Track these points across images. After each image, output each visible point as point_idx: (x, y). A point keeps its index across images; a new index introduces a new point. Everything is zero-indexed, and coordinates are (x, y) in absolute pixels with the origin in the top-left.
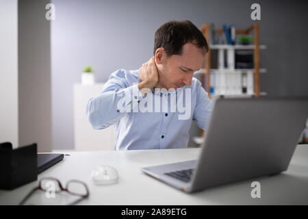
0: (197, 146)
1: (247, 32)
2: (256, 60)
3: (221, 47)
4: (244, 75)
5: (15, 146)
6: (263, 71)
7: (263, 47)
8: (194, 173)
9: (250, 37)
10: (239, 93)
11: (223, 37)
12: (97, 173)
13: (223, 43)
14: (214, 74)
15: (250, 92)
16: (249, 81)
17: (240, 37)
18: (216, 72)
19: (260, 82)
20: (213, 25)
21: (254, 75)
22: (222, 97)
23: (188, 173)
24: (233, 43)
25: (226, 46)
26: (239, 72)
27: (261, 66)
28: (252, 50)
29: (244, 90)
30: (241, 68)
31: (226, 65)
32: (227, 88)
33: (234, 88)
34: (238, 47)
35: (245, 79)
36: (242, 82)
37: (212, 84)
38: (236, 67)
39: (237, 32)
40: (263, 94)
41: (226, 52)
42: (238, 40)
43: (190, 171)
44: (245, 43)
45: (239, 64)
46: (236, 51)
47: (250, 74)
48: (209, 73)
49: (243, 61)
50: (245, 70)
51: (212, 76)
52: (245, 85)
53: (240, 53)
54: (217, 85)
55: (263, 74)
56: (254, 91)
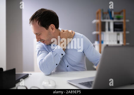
0: (95, 69)
1: (120, 13)
2: (124, 27)
3: (107, 21)
4: (118, 34)
5: (5, 70)
6: (128, 32)
7: (128, 21)
8: (94, 83)
9: (121, 16)
10: (115, 43)
11: (108, 16)
12: (45, 83)
13: (108, 19)
14: (103, 34)
15: (121, 43)
16: (121, 37)
17: (116, 16)
18: (104, 33)
19: (126, 38)
20: (103, 10)
21: (123, 34)
22: (107, 45)
23: (90, 83)
24: (113, 19)
25: (109, 20)
26: (116, 33)
27: (126, 30)
28: (122, 22)
29: (118, 42)
30: (117, 31)
31: (109, 30)
32: (110, 41)
33: (113, 41)
34: (115, 20)
35: (118, 36)
36: (117, 38)
37: (102, 39)
38: (114, 31)
39: (115, 13)
40: (128, 44)
41: (109, 23)
42: (115, 17)
43: (91, 82)
44: (119, 19)
45: (116, 29)
46: (114, 23)
47: (121, 34)
48: (101, 34)
49: (118, 28)
50: (118, 32)
51: (102, 35)
52: (118, 39)
53: (116, 24)
54: (105, 39)
55: (128, 34)
56: (123, 42)
